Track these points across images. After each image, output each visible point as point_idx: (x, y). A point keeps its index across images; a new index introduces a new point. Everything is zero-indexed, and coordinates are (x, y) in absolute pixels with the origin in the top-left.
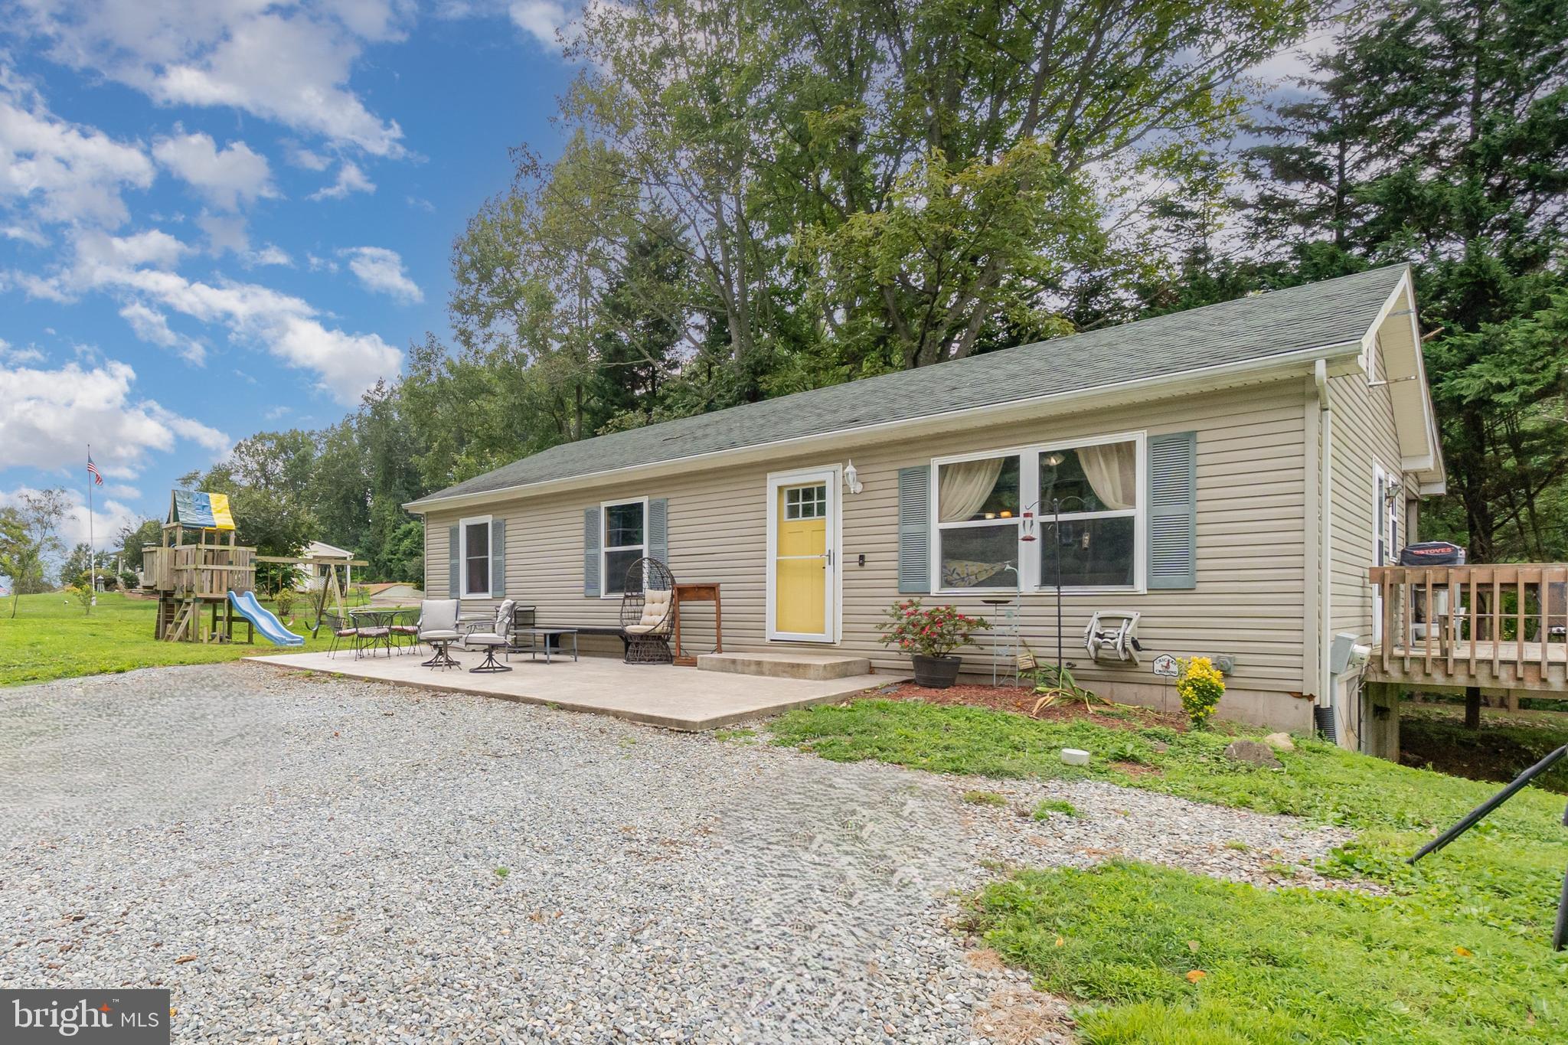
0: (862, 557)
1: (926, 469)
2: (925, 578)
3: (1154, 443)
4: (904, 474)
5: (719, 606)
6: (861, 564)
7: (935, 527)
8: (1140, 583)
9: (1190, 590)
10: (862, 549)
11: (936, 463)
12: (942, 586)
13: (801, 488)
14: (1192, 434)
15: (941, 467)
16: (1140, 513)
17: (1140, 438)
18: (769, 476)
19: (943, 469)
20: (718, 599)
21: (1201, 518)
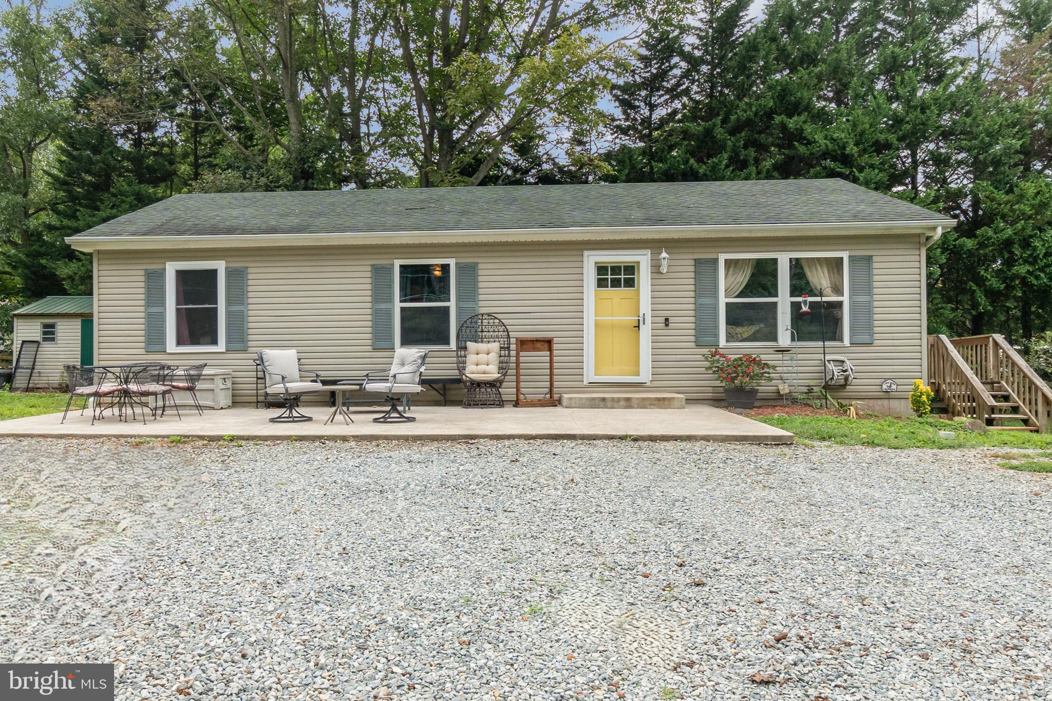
0: (667, 320)
1: (715, 261)
2: (716, 335)
3: (851, 259)
4: (698, 262)
5: (551, 356)
6: (667, 325)
7: (723, 301)
8: (847, 341)
9: (870, 344)
10: (667, 313)
11: (722, 258)
12: (727, 341)
13: (609, 265)
14: (871, 257)
15: (726, 260)
16: (845, 299)
17: (845, 255)
18: (586, 253)
19: (728, 263)
20: (550, 350)
21: (876, 304)
